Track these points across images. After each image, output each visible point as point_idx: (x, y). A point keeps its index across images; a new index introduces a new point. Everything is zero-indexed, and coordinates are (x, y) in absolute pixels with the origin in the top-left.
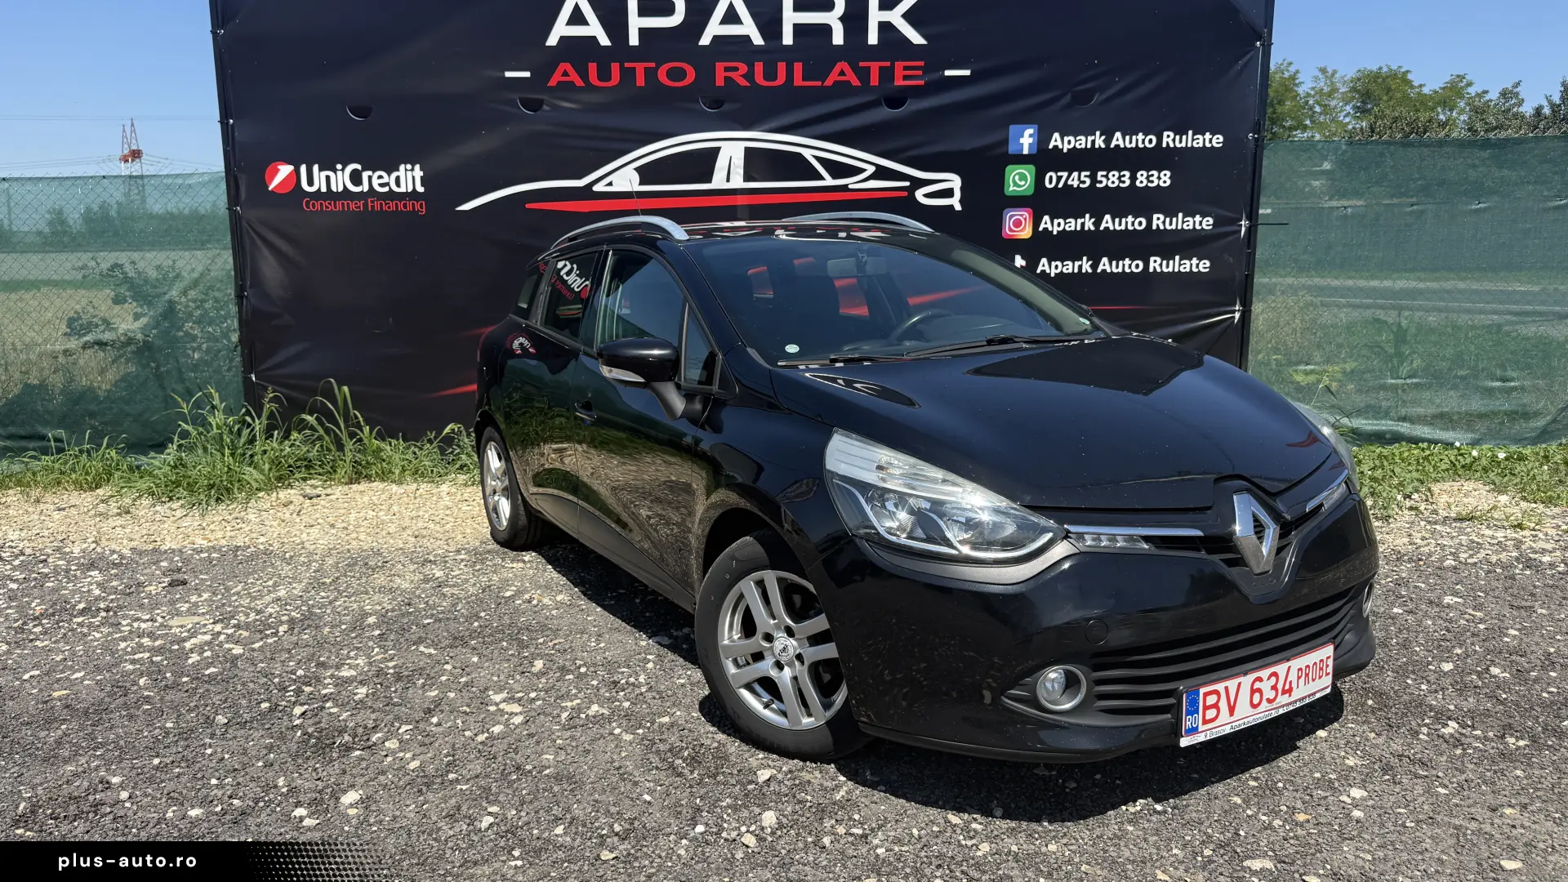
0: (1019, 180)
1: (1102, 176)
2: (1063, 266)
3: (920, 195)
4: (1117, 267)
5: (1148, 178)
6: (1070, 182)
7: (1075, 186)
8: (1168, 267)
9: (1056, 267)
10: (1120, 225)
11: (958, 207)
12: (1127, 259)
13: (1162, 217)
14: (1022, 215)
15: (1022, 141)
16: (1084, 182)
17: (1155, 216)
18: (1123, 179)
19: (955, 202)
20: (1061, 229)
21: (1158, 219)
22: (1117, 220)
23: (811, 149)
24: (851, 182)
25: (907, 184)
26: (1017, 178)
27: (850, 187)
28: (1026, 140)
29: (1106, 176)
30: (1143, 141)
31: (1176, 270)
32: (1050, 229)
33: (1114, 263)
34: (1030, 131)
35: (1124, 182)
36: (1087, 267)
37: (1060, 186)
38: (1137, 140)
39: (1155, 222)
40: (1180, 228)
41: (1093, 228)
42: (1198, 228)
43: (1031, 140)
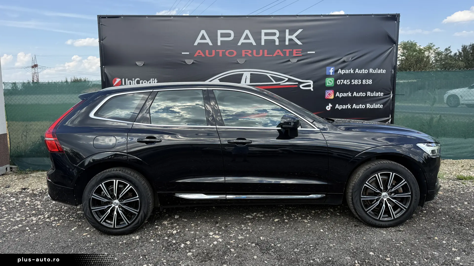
0: (329, 82)
1: (353, 81)
2: (343, 106)
3: (301, 86)
4: (358, 107)
5: (366, 82)
6: (344, 83)
7: (346, 84)
8: (372, 107)
9: (341, 107)
10: (358, 95)
11: (312, 90)
12: (361, 105)
13: (370, 93)
14: (331, 92)
15: (330, 71)
16: (348, 83)
17: (368, 92)
18: (359, 82)
19: (311, 88)
20: (342, 96)
21: (369, 93)
22: (358, 94)
23: (269, 74)
24: (281, 83)
25: (297, 83)
26: (329, 81)
27: (281, 84)
28: (331, 71)
29: (354, 81)
30: (364, 71)
31: (374, 108)
32: (339, 96)
33: (357, 106)
34: (332, 68)
35: (359, 83)
36: (349, 107)
37: (341, 84)
38: (362, 71)
39: (368, 94)
40: (374, 96)
41: (351, 96)
42: (379, 95)
43: (333, 71)
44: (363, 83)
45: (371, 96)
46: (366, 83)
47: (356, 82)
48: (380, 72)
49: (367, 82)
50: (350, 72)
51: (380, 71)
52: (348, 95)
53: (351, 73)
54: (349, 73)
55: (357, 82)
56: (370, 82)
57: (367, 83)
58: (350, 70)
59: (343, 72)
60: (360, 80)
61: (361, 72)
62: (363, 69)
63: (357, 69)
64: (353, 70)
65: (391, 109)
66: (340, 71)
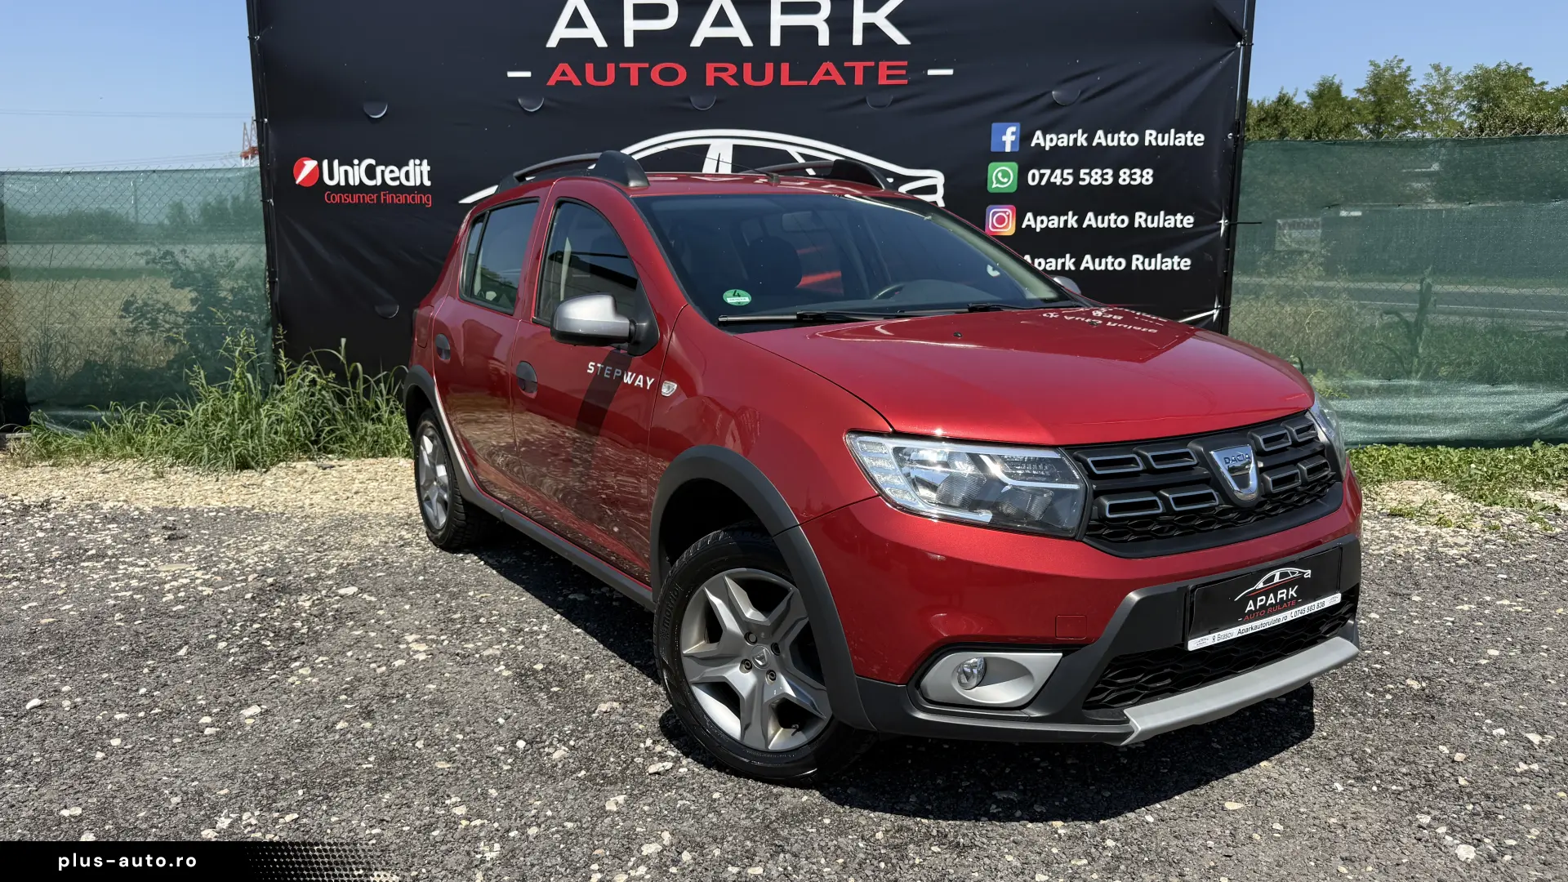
0: (1002, 177)
1: (1085, 174)
2: (1047, 263)
4: (1100, 265)
5: (1130, 176)
6: (1052, 180)
7: (1058, 184)
8: (1150, 264)
9: (1040, 264)
10: (1103, 222)
11: (941, 204)
12: (1110, 257)
13: (1144, 215)
14: (1005, 212)
15: (1004, 138)
16: (1067, 180)
17: (1138, 214)
18: (1105, 177)
19: (938, 198)
20: (1044, 226)
21: (1141, 217)
22: (1100, 218)
23: (797, 146)
25: (891, 180)
26: (1000, 175)
28: (1009, 137)
29: (1089, 174)
30: (1125, 140)
31: (1158, 268)
32: (1033, 226)
33: (1097, 260)
34: (1013, 129)
35: (1107, 180)
36: (1070, 264)
37: (1043, 183)
38: (1119, 138)
39: (1137, 220)
40: (1161, 226)
41: (1076, 226)
42: (1179, 226)
43: (1013, 138)
44: (1121, 181)
45: (1150, 226)
46: (1133, 183)
47: (1095, 177)
48: (1183, 144)
49: (1134, 177)
50: (1075, 140)
51: (1183, 140)
52: (1066, 222)
53: (1079, 144)
54: (1071, 144)
55: (1098, 177)
56: (1146, 176)
57: (1135, 180)
58: (1075, 136)
59: (1051, 140)
60: (1110, 172)
61: (1113, 140)
62: (1123, 132)
63: (1100, 133)
64: (1085, 136)
65: (1220, 275)
66: (1038, 138)
